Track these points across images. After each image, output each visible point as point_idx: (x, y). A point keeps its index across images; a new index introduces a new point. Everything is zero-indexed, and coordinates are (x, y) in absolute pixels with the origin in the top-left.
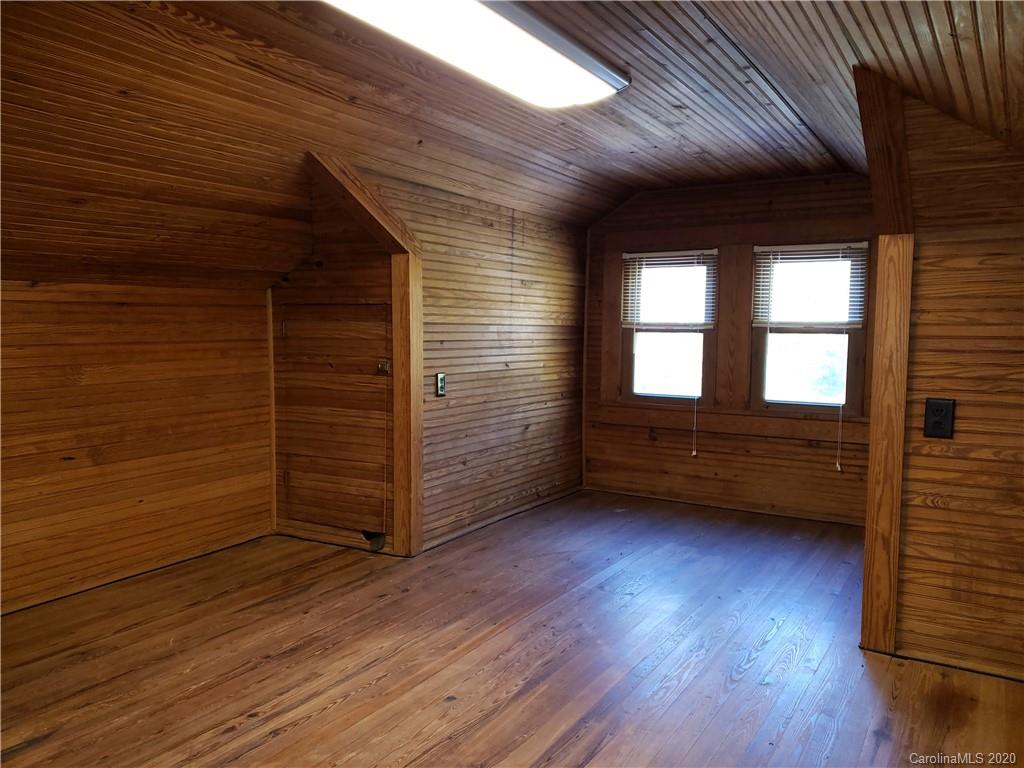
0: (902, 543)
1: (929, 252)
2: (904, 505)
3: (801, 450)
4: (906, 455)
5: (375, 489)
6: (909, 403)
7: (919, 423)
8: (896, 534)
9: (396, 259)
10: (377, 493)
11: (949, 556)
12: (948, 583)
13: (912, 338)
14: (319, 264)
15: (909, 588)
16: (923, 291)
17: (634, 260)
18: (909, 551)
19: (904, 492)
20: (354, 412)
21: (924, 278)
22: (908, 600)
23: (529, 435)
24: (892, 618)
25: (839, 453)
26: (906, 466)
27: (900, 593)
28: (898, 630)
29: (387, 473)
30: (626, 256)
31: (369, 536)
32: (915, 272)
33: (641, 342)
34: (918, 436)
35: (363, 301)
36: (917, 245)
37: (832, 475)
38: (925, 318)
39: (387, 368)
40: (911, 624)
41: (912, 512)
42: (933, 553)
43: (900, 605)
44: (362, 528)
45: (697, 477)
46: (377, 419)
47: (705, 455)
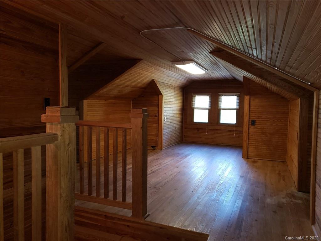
0: (248, 141)
1: (252, 98)
2: (248, 136)
3: (228, 132)
4: (249, 128)
5: (155, 138)
6: (249, 120)
7: (250, 123)
8: (247, 140)
9: (160, 96)
10: (155, 139)
11: (255, 143)
12: (255, 147)
13: (249, 111)
14: (143, 96)
15: (249, 148)
16: (251, 104)
17: (194, 95)
18: (249, 143)
19: (248, 134)
20: (150, 124)
21: (251, 102)
22: (249, 150)
23: (176, 130)
24: (247, 152)
25: (235, 132)
26: (249, 130)
27: (248, 149)
28: (248, 155)
29: (157, 135)
30: (193, 94)
31: (152, 147)
32: (250, 101)
33: (196, 111)
34: (250, 125)
35: (152, 103)
36: (250, 97)
37: (234, 137)
38: (251, 108)
39: (157, 115)
40: (249, 154)
41: (250, 137)
42: (252, 142)
43: (248, 151)
44: (151, 145)
45: (207, 138)
46: (155, 125)
47: (209, 134)
